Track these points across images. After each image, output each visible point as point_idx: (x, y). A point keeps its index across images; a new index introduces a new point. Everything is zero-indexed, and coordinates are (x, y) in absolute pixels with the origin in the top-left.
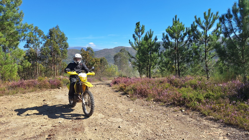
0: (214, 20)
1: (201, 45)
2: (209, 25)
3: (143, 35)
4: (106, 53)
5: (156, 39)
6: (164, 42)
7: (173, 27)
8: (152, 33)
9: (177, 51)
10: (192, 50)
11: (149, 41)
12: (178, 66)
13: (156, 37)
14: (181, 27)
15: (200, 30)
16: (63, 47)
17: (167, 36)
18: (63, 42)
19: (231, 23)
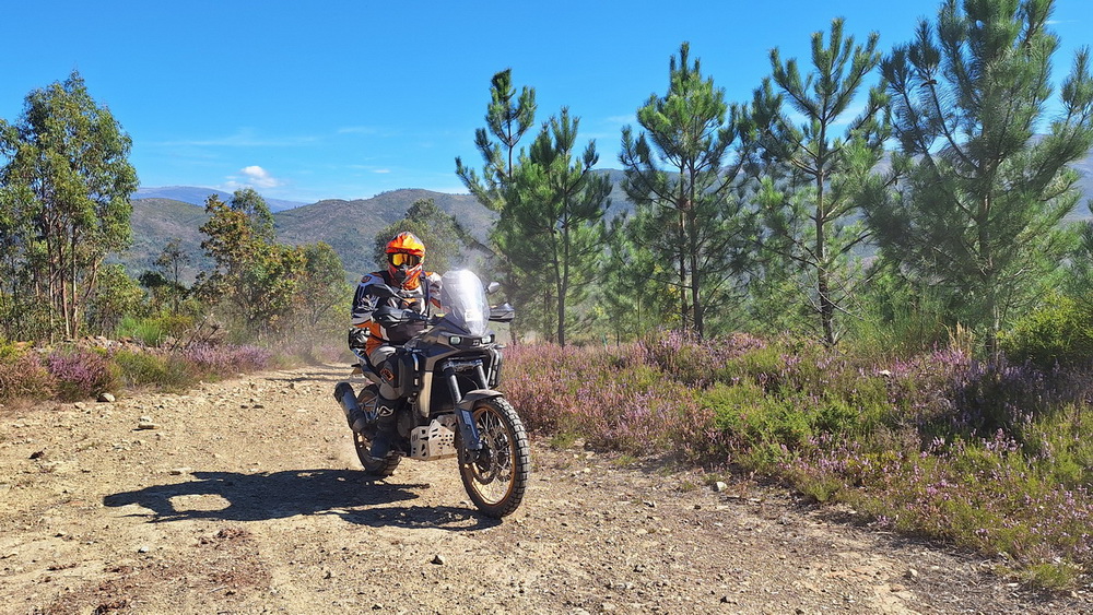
0: (858, 72)
1: (801, 189)
2: (834, 97)
3: (525, 135)
4: (331, 223)
5: (591, 157)
6: (629, 173)
7: (673, 102)
8: (571, 124)
9: (691, 215)
10: (758, 212)
11: (557, 165)
12: (695, 288)
13: (592, 145)
14: (706, 103)
15: (796, 119)
16: (107, 184)
17: (642, 141)
18: (110, 162)
19: (932, 87)
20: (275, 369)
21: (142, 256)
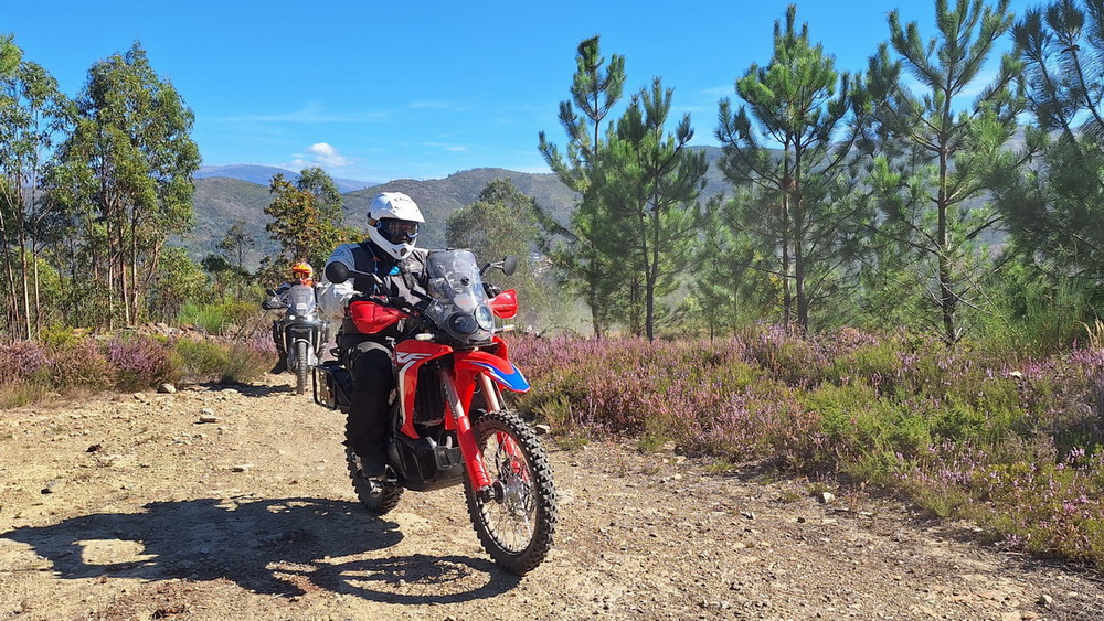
0: (989, 36)
1: (921, 168)
2: (961, 65)
3: (613, 108)
6: (727, 150)
7: (777, 72)
8: (663, 98)
9: (796, 197)
10: (871, 193)
11: (648, 141)
12: (799, 277)
13: (687, 119)
14: (814, 73)
15: (916, 88)
16: (169, 162)
17: (741, 114)
18: (172, 138)
19: (1074, 54)
21: (205, 239)
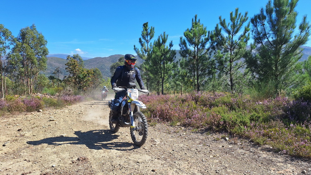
0: (243, 21)
1: (226, 53)
2: (236, 29)
3: (152, 39)
4: (98, 63)
5: (171, 45)
6: (181, 49)
7: (193, 30)
8: (166, 36)
9: (197, 60)
10: (215, 60)
11: (162, 47)
12: (198, 79)
13: (172, 42)
14: (202, 31)
16: (40, 53)
17: (184, 41)
18: (41, 47)
19: (264, 26)
20: (86, 101)
21: (49, 72)
